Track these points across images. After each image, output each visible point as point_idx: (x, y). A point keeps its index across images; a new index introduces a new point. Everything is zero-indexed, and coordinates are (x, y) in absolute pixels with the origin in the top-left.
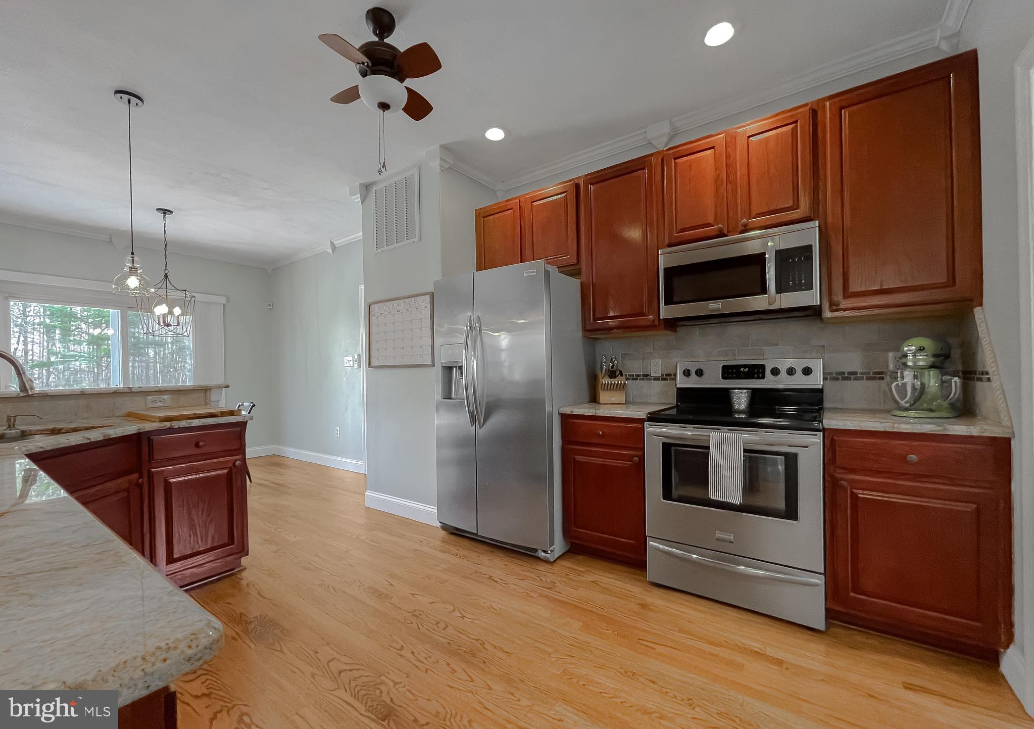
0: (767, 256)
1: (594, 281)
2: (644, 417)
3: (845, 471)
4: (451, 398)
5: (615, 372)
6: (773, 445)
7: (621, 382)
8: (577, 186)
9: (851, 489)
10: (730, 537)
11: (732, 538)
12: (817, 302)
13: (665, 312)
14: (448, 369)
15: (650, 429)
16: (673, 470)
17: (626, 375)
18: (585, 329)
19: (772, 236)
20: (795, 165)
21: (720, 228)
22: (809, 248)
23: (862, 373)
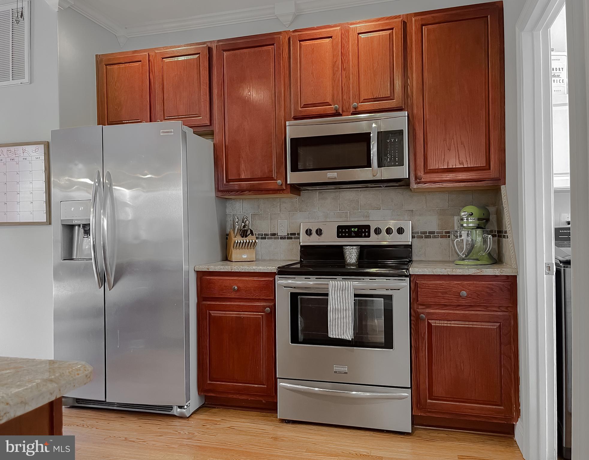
0: (371, 135)
1: (227, 144)
2: (276, 271)
3: (424, 307)
4: (72, 259)
5: (247, 231)
6: (375, 289)
7: (252, 241)
8: (210, 49)
9: (428, 320)
10: (344, 369)
11: (346, 369)
12: (406, 176)
13: (293, 178)
14: (69, 228)
15: (281, 281)
16: (299, 316)
17: (256, 234)
18: (218, 190)
19: (376, 120)
20: (392, 64)
21: (336, 107)
22: (401, 132)
23: (438, 233)
